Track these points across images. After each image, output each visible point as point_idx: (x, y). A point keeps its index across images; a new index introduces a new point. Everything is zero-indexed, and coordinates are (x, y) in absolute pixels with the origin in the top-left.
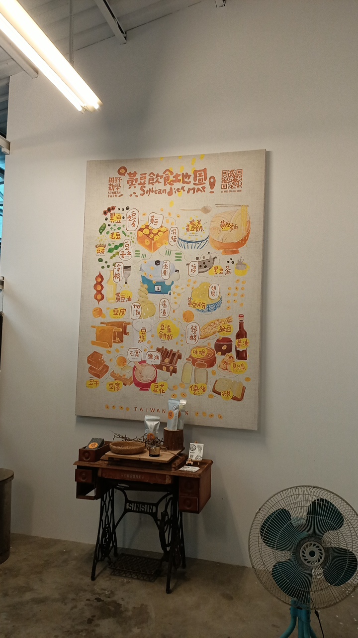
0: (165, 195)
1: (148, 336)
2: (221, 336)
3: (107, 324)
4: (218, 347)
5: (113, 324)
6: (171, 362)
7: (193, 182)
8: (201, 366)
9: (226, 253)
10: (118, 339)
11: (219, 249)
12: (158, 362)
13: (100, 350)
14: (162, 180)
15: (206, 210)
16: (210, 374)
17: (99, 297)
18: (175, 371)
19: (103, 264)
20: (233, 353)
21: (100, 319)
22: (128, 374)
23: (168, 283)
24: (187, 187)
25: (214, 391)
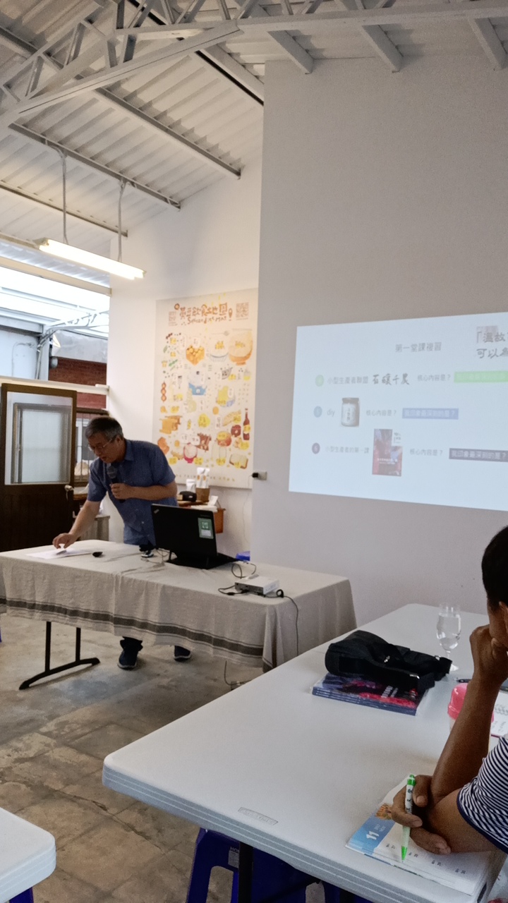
0: (202, 323)
1: (192, 425)
2: (234, 424)
3: (169, 417)
4: (233, 432)
5: (172, 417)
6: (205, 443)
7: (219, 313)
8: (223, 445)
9: (238, 364)
10: (175, 428)
11: (234, 361)
12: (198, 443)
13: (165, 436)
14: (200, 313)
15: (226, 333)
16: (228, 451)
17: (164, 398)
18: (207, 449)
19: (166, 375)
20: (242, 436)
21: (165, 414)
22: (181, 452)
23: (204, 387)
24: (215, 316)
25: (231, 463)
